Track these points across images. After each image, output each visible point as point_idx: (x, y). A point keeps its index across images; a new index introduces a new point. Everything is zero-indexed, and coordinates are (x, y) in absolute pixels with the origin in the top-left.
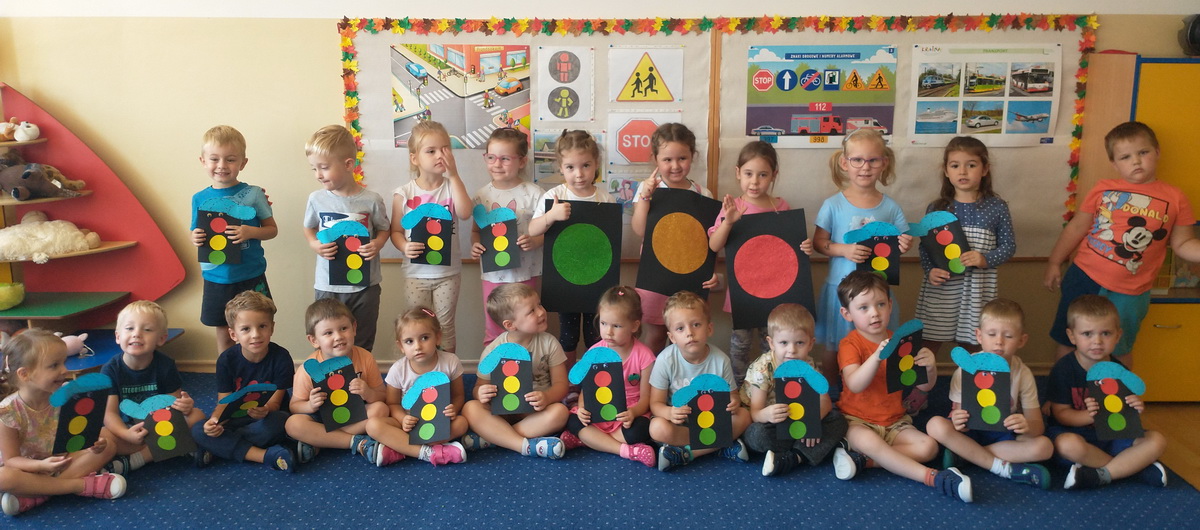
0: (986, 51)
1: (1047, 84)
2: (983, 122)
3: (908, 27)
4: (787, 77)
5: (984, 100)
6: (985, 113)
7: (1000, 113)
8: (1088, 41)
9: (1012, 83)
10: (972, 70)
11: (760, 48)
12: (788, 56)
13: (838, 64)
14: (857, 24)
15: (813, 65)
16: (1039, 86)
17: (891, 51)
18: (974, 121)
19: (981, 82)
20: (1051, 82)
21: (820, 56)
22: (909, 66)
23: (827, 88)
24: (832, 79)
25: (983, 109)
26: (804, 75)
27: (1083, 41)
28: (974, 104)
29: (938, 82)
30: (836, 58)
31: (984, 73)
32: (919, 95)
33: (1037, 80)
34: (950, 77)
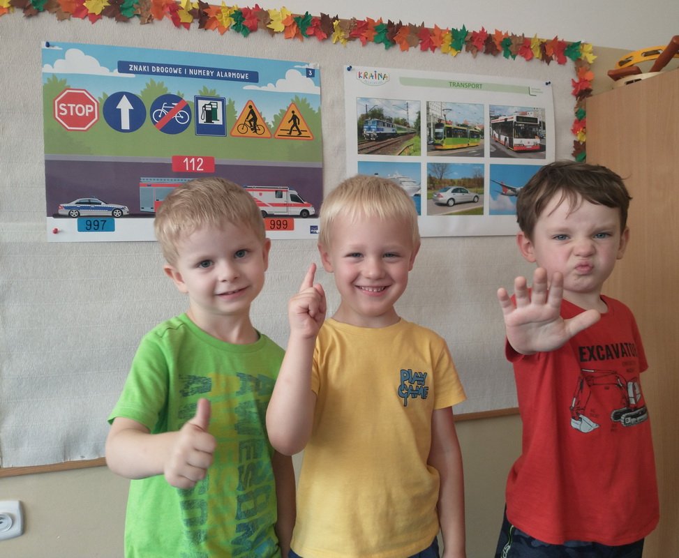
0: (454, 84)
1: (537, 141)
2: (458, 197)
3: (335, 36)
4: (125, 106)
5: (458, 163)
6: (459, 182)
7: (479, 182)
8: (583, 81)
9: (492, 136)
10: (437, 113)
11: (67, 46)
12: (123, 67)
13: (220, 88)
14: (248, 21)
15: (174, 86)
16: (528, 142)
17: (310, 73)
18: (446, 196)
19: (451, 132)
20: (542, 138)
21: (185, 72)
22: (340, 102)
23: (201, 130)
24: (211, 115)
25: (456, 176)
26: (157, 104)
27: (577, 80)
28: (443, 168)
29: (387, 130)
30: (215, 77)
31: (455, 119)
32: (360, 151)
33: (525, 134)
34: (404, 123)
